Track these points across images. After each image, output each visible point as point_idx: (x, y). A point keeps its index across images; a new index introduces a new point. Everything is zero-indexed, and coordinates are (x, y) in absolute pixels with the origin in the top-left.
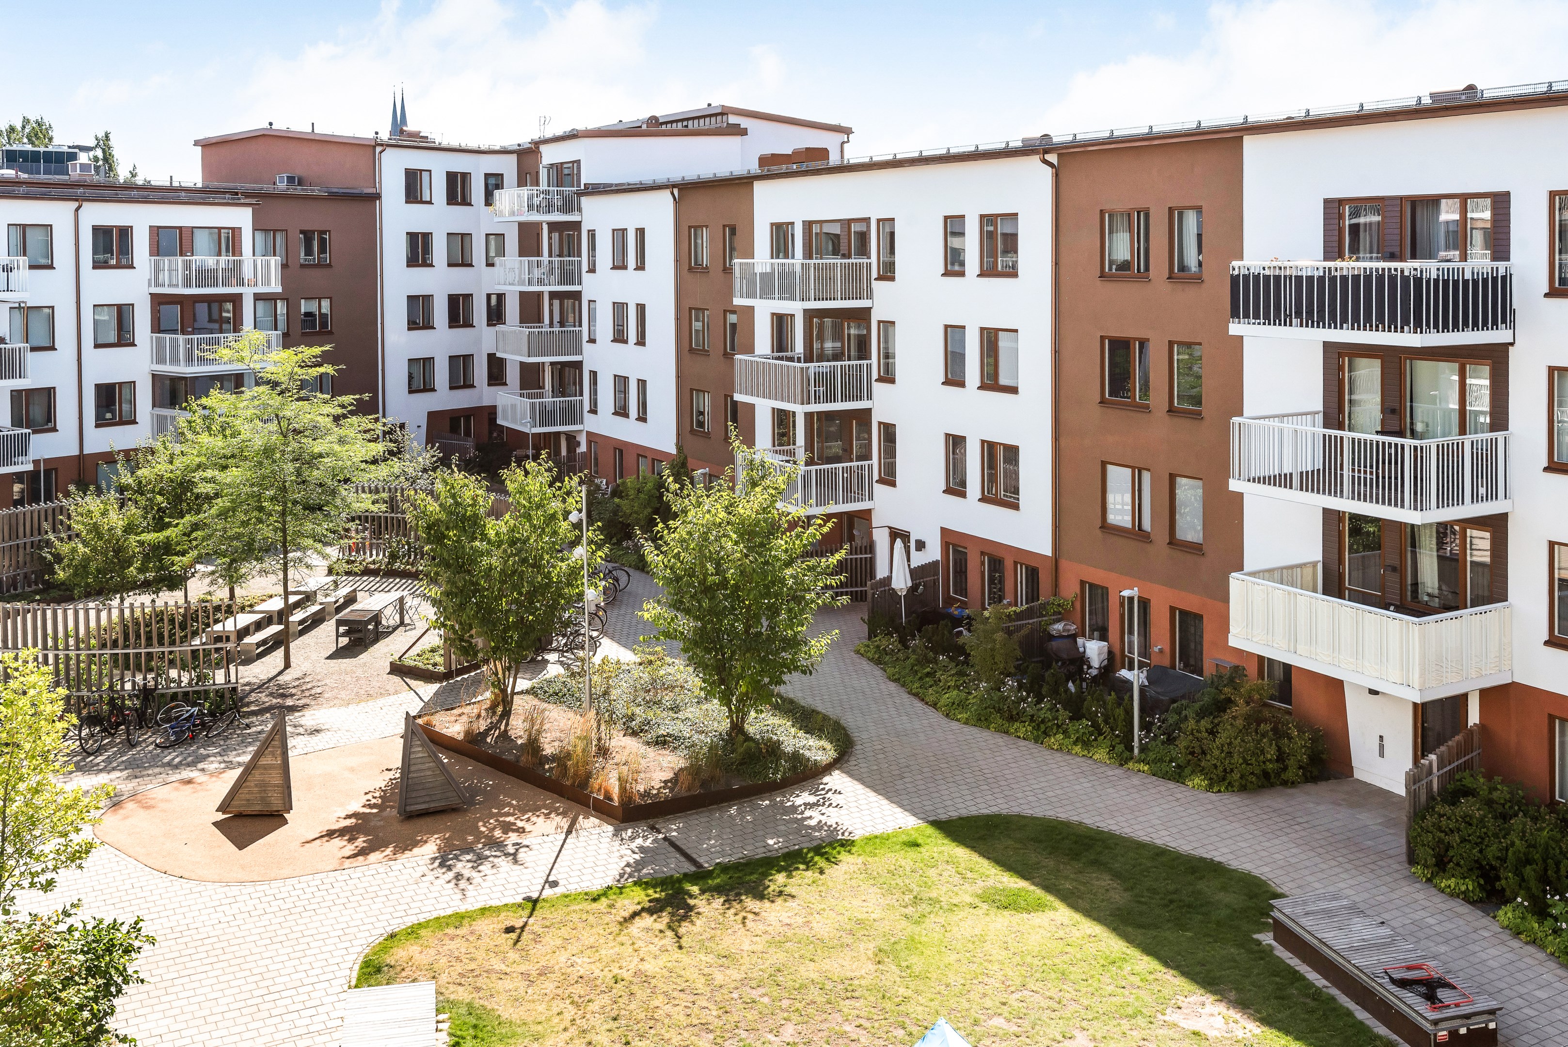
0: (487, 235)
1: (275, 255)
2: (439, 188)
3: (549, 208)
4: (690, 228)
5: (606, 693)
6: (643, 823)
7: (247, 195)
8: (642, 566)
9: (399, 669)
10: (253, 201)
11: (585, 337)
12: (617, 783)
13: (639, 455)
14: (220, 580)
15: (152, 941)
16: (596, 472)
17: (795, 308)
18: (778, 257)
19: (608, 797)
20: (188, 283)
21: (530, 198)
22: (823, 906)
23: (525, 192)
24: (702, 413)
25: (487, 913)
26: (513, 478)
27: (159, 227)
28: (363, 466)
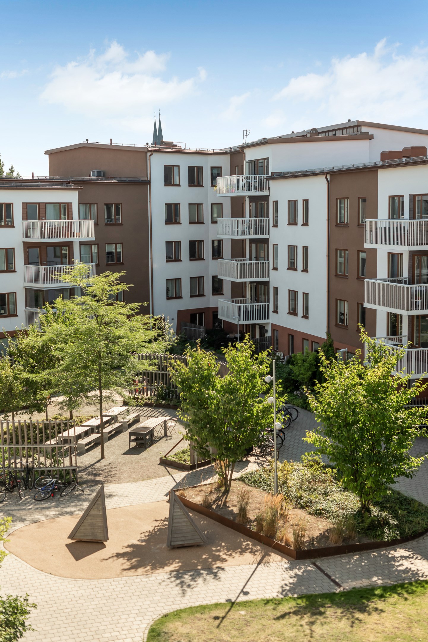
0: (212, 204)
1: (91, 219)
2: (184, 177)
3: (250, 189)
4: (337, 199)
5: (285, 483)
6: (308, 561)
7: (75, 183)
8: (306, 406)
9: (165, 462)
10: (79, 187)
11: (271, 266)
12: (293, 536)
13: (303, 339)
14: (65, 408)
15: (35, 606)
16: (277, 348)
17: (404, 250)
18: (393, 218)
19: (287, 543)
20: (43, 236)
21: (238, 181)
22: (419, 618)
23: (235, 178)
24: (343, 314)
25: (219, 607)
26: (230, 353)
27: (27, 203)
28: (144, 344)
